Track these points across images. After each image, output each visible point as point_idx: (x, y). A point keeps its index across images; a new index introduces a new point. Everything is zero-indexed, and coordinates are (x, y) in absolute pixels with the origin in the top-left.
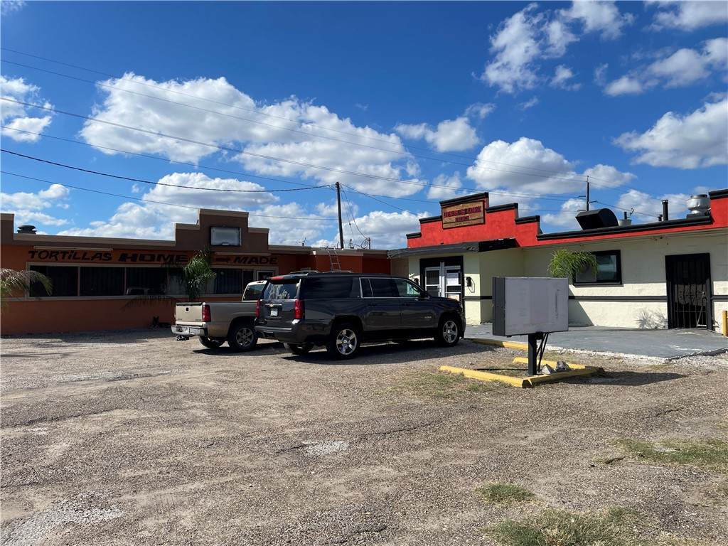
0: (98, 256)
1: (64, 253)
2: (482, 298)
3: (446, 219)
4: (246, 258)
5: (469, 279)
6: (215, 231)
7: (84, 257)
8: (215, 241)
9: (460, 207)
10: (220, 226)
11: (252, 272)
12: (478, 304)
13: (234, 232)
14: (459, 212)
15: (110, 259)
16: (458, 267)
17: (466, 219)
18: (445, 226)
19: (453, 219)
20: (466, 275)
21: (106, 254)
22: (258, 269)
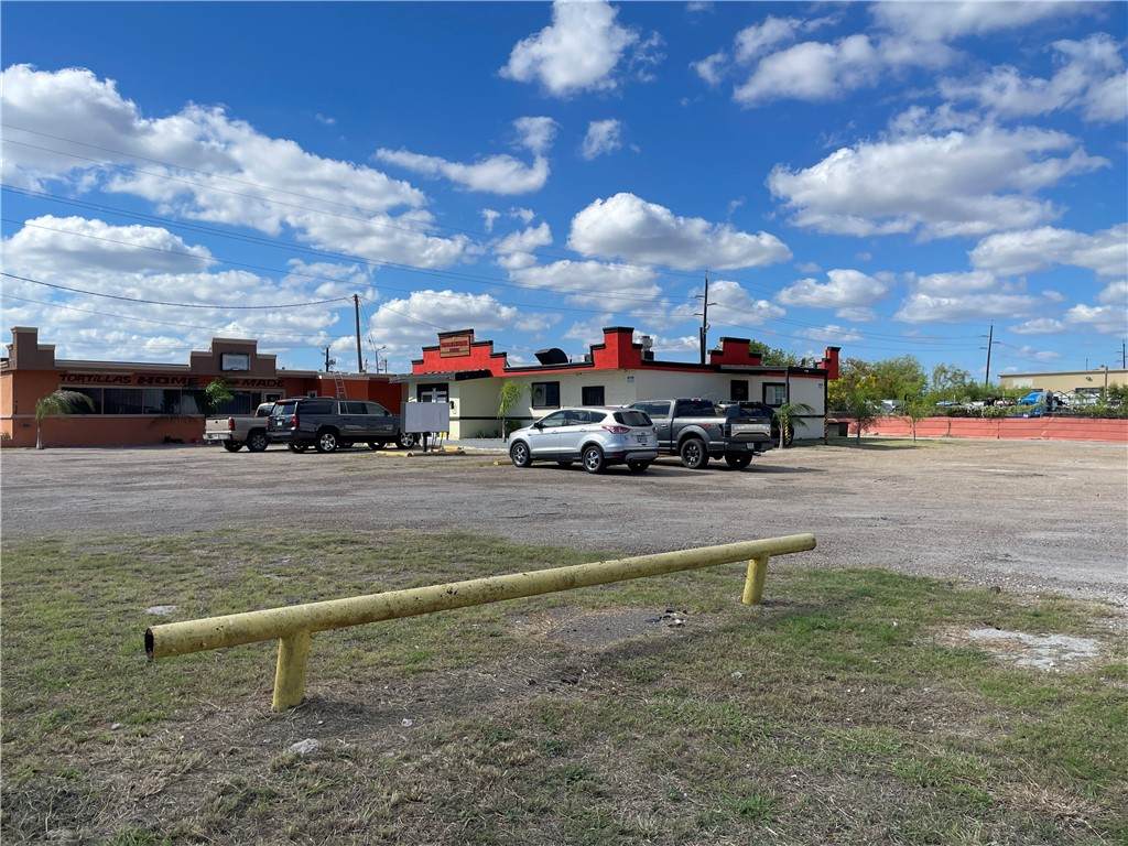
0: (119, 379)
1: (90, 376)
2: (461, 418)
3: (443, 349)
4: (254, 381)
5: (452, 403)
6: (225, 357)
7: (107, 379)
8: (225, 367)
9: (453, 339)
10: (231, 353)
11: (260, 394)
12: (458, 423)
13: (244, 358)
14: (452, 344)
15: (129, 381)
16: (445, 393)
17: (457, 350)
18: (442, 355)
19: (448, 349)
20: (451, 399)
21: (126, 377)
22: (265, 392)
